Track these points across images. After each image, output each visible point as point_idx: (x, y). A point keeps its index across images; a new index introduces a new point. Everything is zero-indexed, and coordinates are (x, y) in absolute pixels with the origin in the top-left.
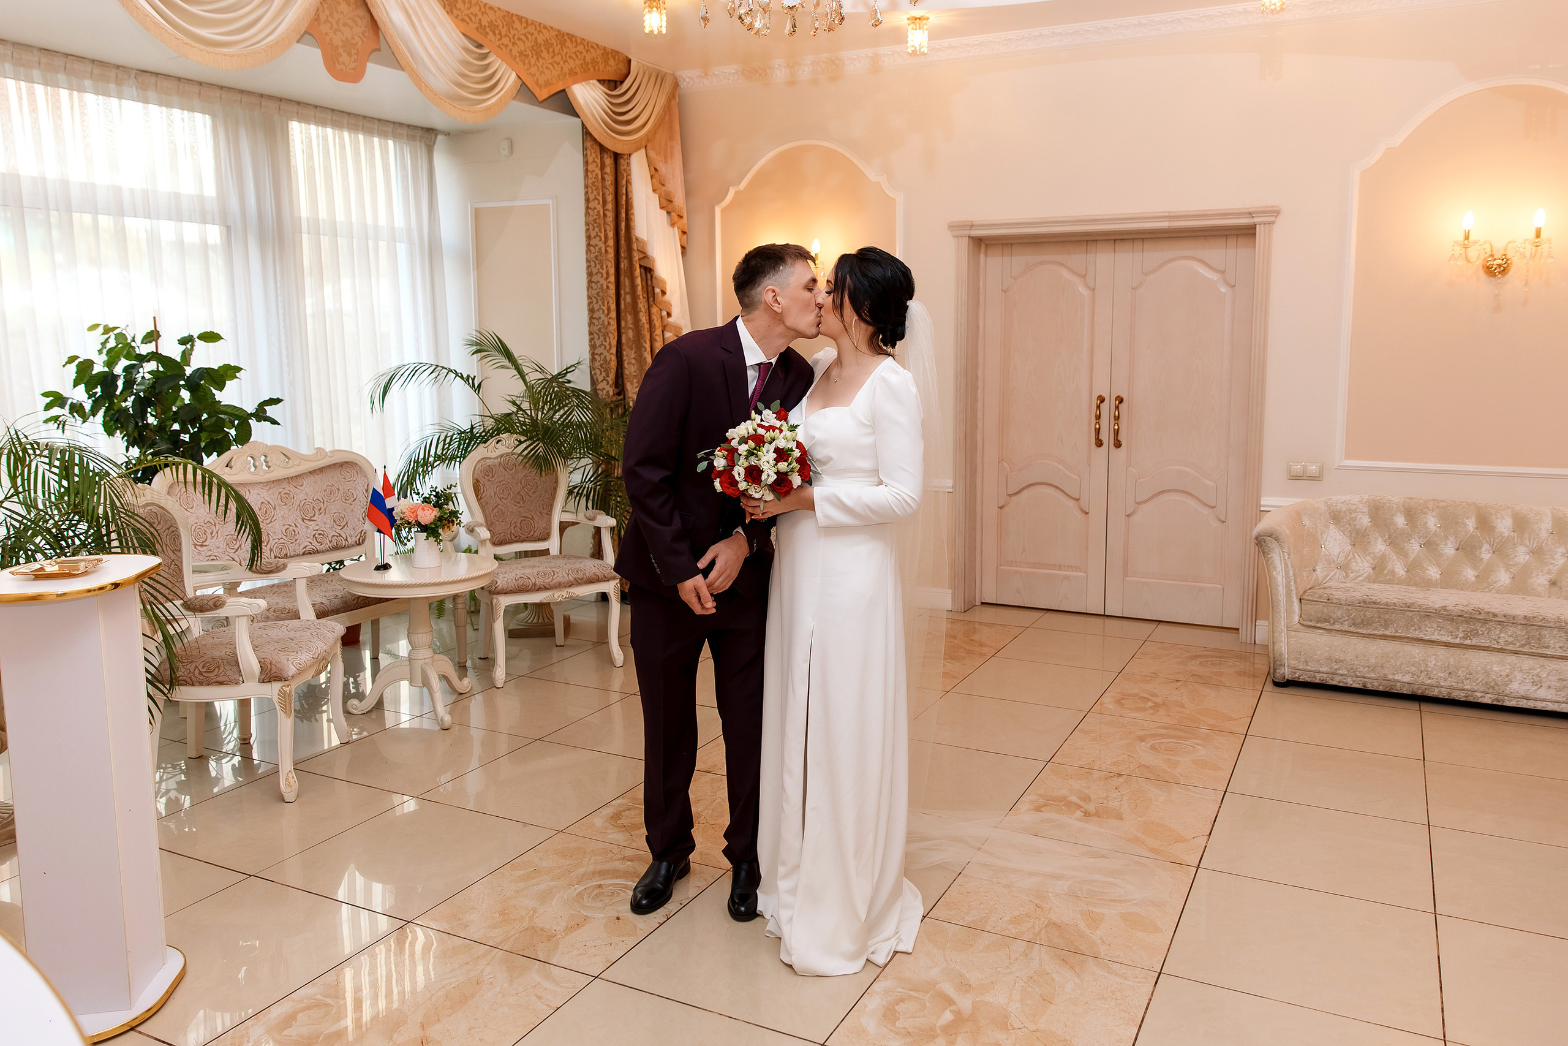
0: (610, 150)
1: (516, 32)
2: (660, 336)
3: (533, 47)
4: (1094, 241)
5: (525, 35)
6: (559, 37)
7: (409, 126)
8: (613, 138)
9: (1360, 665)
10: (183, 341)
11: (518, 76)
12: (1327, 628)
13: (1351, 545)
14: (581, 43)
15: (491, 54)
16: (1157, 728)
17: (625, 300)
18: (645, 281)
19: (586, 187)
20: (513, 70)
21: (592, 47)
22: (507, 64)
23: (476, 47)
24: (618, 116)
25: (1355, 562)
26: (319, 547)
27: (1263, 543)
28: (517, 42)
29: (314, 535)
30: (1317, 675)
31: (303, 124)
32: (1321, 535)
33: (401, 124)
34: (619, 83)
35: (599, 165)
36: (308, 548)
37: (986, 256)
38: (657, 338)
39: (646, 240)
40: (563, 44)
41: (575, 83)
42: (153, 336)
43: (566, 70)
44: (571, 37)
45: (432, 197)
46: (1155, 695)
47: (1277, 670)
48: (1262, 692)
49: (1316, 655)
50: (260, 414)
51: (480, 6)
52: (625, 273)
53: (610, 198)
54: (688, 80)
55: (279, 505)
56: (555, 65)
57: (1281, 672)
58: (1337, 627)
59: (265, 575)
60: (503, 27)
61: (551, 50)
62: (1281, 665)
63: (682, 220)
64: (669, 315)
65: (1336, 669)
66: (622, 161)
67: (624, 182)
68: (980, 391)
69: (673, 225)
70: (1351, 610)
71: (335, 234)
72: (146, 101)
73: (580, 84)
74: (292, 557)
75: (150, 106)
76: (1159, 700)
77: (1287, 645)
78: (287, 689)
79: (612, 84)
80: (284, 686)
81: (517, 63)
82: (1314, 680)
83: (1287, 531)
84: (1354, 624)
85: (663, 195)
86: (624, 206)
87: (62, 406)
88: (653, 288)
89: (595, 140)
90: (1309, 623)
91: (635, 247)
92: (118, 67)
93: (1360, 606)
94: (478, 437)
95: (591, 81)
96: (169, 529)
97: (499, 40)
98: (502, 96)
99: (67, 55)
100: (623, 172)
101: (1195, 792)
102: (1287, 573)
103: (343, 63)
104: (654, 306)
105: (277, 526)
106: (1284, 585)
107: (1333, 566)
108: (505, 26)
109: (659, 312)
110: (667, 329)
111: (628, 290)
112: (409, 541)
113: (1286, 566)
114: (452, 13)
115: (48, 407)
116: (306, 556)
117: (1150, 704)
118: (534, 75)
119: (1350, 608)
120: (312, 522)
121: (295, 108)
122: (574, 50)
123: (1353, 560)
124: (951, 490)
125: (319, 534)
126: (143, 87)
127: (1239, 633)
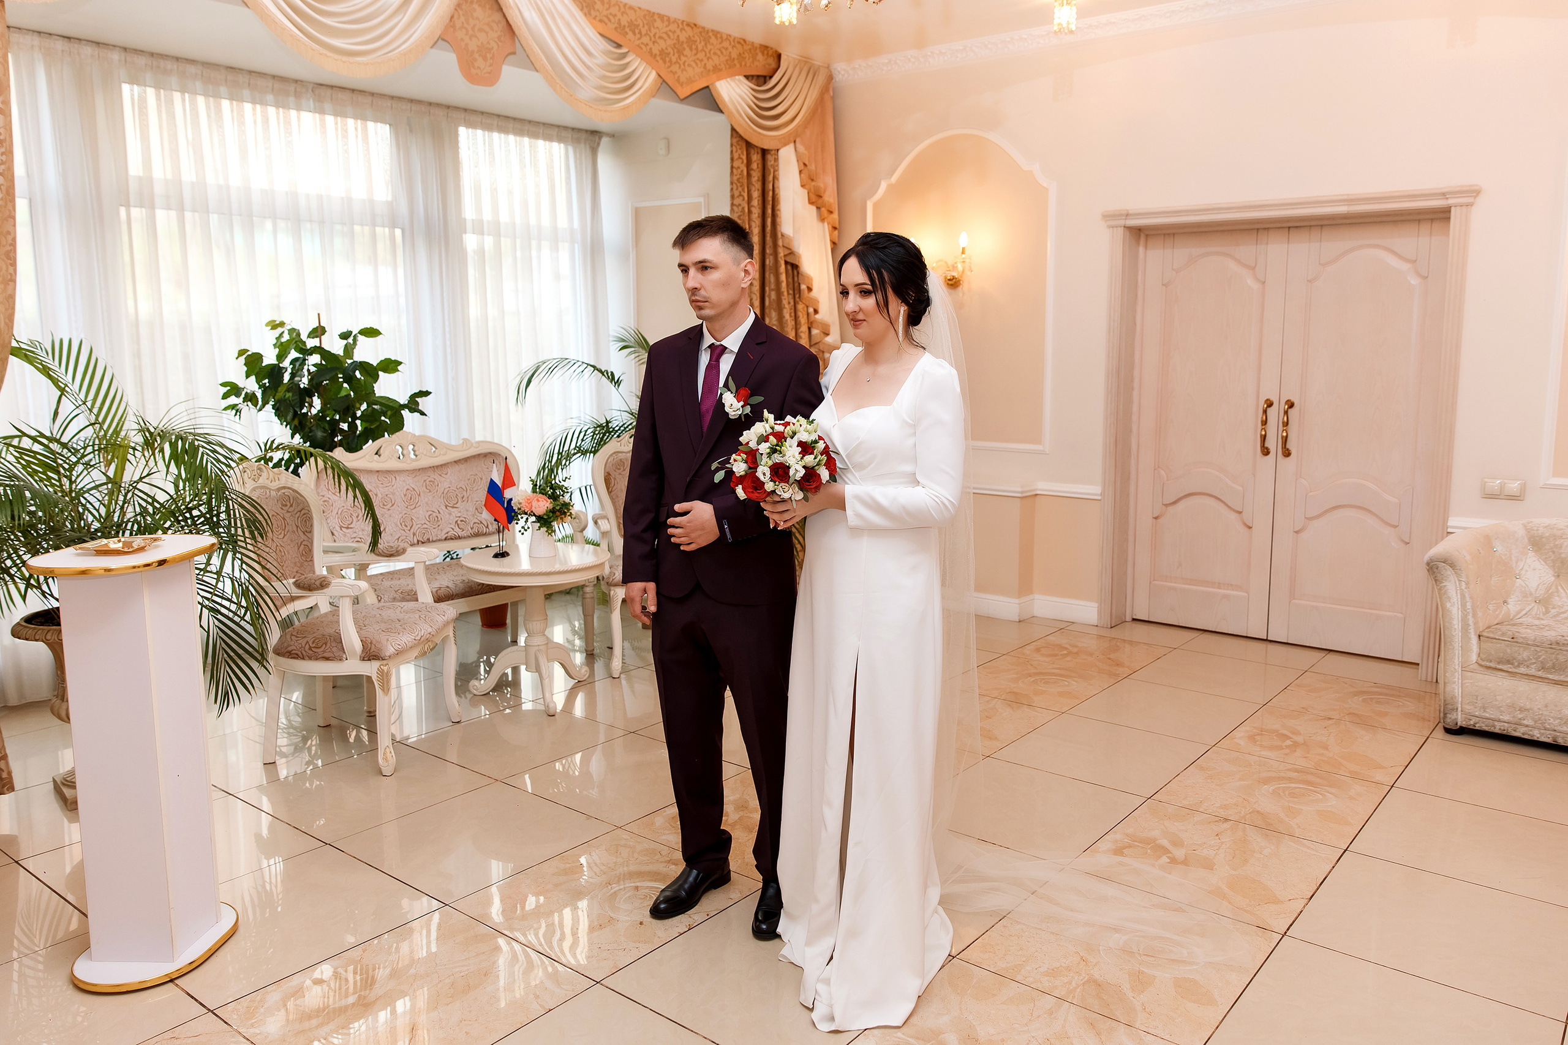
0: (757, 147)
1: (657, 31)
2: (804, 333)
3: (674, 45)
4: (1265, 229)
5: (666, 33)
6: (703, 34)
7: (573, 129)
8: (760, 133)
9: (1549, 716)
10: (345, 336)
11: (659, 75)
12: (1510, 670)
13: (1554, 576)
14: (727, 39)
15: (630, 53)
16: (1288, 770)
17: (770, 297)
18: (791, 277)
19: (732, 183)
20: (652, 68)
21: (739, 43)
22: (647, 63)
23: (615, 47)
24: (764, 111)
25: (1558, 596)
26: (461, 534)
27: (1435, 570)
28: (658, 41)
29: (456, 522)
30: (1496, 723)
31: (470, 130)
32: (1517, 562)
33: (566, 128)
34: (768, 78)
35: (745, 161)
36: (449, 534)
37: (1146, 249)
38: (802, 335)
39: (792, 235)
40: (707, 41)
41: (719, 79)
42: (319, 332)
43: (709, 66)
44: (716, 33)
45: (595, 197)
46: (1298, 733)
47: (1448, 715)
48: (1428, 738)
49: (1496, 700)
50: (413, 405)
51: (619, 7)
52: (770, 269)
53: (756, 194)
54: (842, 72)
55: (424, 492)
56: (698, 62)
57: (1453, 718)
58: (1522, 670)
59: (386, 558)
60: (643, 26)
61: (694, 47)
62: (1453, 709)
63: (832, 216)
64: (816, 312)
65: (1520, 719)
66: (770, 158)
67: (771, 178)
68: (1135, 393)
69: (822, 219)
70: (1540, 652)
71: (498, 235)
72: (322, 112)
73: (724, 80)
74: (435, 541)
75: (327, 117)
76: (1299, 739)
77: (1462, 687)
78: (385, 668)
79: (760, 79)
80: (382, 665)
81: (657, 61)
82: (1492, 730)
83: (1468, 558)
84: (1543, 668)
85: (812, 190)
86: (771, 202)
87: (238, 395)
88: (799, 284)
89: (741, 137)
90: (1488, 664)
91: (780, 243)
92: (296, 81)
93: (1551, 648)
94: (612, 432)
95: (737, 77)
96: (300, 511)
97: (639, 39)
98: (640, 95)
99: (250, 72)
100: (770, 167)
101: (1308, 848)
102: (1464, 605)
103: (479, 68)
104: (800, 303)
105: (421, 512)
106: (1460, 619)
107: (1530, 599)
108: (646, 26)
109: (805, 309)
110: (814, 326)
111: (773, 286)
112: (526, 530)
113: (1463, 597)
114: (590, 15)
115: (225, 396)
116: (447, 542)
117: (1288, 742)
118: (674, 73)
119: (1538, 649)
120: (455, 509)
121: (462, 115)
122: (719, 46)
123: (1556, 594)
124: (1099, 498)
125: (462, 521)
126: (319, 100)
127: (1418, 669)
